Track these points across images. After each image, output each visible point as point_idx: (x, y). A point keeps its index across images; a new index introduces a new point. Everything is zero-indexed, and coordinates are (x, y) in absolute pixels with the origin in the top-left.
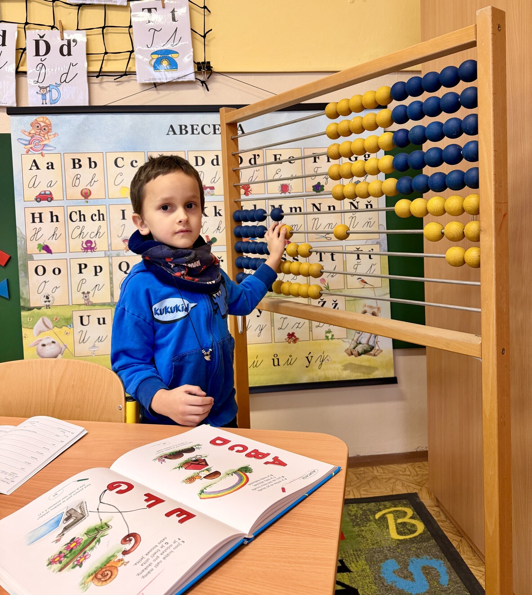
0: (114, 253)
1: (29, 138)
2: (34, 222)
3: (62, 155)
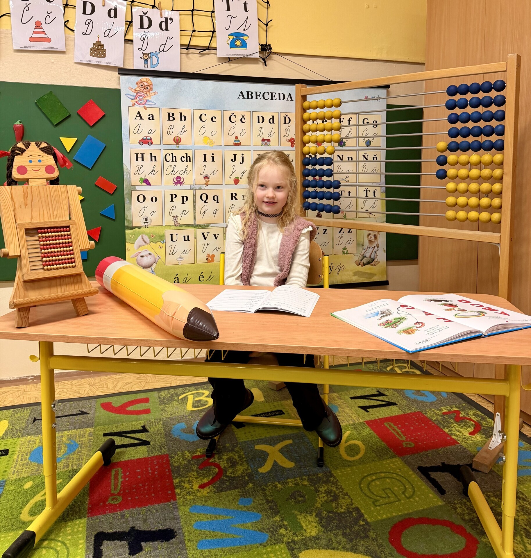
0: (197, 187)
1: (135, 94)
2: (137, 160)
3: (161, 109)
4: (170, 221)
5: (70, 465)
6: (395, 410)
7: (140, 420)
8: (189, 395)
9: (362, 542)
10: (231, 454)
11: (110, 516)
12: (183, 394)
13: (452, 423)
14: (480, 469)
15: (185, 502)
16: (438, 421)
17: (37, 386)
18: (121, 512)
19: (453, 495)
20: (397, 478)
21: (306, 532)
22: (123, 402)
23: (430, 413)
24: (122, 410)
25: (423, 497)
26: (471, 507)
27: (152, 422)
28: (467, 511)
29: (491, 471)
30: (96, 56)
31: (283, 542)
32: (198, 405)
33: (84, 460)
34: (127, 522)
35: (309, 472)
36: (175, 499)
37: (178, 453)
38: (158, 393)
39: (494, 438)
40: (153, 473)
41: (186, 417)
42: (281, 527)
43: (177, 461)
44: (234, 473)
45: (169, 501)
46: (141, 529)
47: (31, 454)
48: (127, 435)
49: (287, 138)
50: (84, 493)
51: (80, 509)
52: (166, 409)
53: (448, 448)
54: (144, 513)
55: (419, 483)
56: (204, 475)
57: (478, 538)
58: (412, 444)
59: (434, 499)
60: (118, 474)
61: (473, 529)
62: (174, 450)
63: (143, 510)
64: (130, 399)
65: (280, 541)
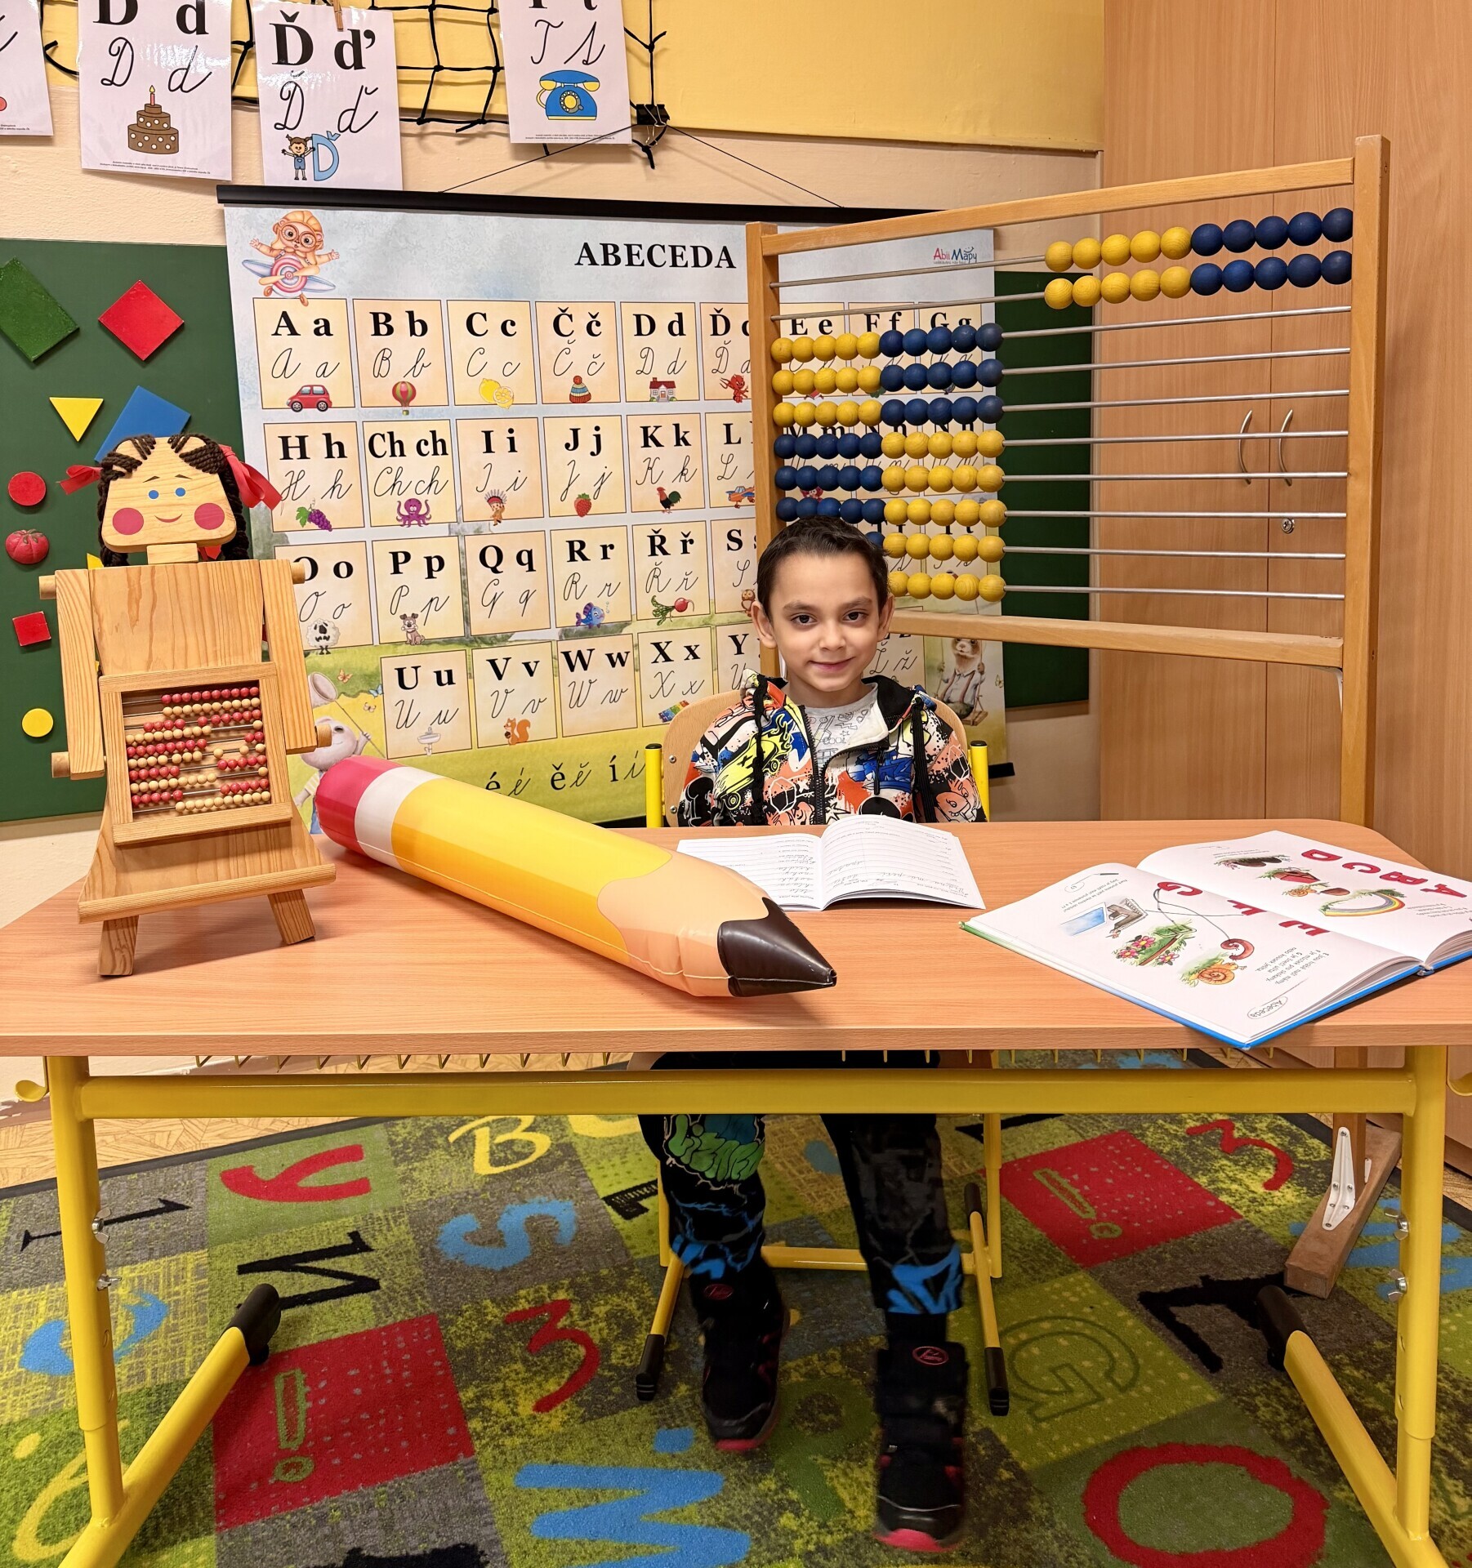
0: (470, 527)
1: (271, 261)
2: (286, 456)
3: (349, 303)
4: (394, 629)
5: (149, 1371)
6: (1057, 1131)
7: (341, 1217)
8: (477, 1128)
9: (1013, 1533)
10: (616, 1300)
11: (284, 1523)
12: (459, 1126)
13: (1216, 1158)
14: (1305, 1288)
15: (501, 1458)
16: (1179, 1156)
17: (23, 1131)
18: (316, 1505)
19: (1243, 1368)
20: (1087, 1332)
21: (853, 1517)
22: (288, 1164)
23: (1154, 1133)
24: (285, 1187)
25: (1162, 1381)
26: (1295, 1402)
27: (379, 1219)
28: (1284, 1415)
29: (1336, 1292)
30: (147, 149)
31: (792, 1555)
32: (506, 1157)
33: (189, 1352)
34: (335, 1536)
35: (843, 1334)
36: (470, 1452)
37: (464, 1307)
38: (386, 1127)
39: (1333, 1196)
40: (397, 1376)
41: (476, 1195)
42: (781, 1508)
43: (462, 1332)
44: (630, 1355)
45: (453, 1458)
46: (381, 1554)
47: (25, 1349)
48: (310, 1264)
49: (723, 376)
50: (199, 1459)
51: (192, 1510)
52: (416, 1174)
53: (1215, 1231)
54: (383, 1504)
55: (1148, 1343)
56: (545, 1368)
57: (1324, 1492)
58: (1116, 1227)
59: (1194, 1388)
60: (294, 1388)
61: (1308, 1467)
62: (450, 1298)
63: (379, 1494)
64: (307, 1154)
65: (787, 1553)
